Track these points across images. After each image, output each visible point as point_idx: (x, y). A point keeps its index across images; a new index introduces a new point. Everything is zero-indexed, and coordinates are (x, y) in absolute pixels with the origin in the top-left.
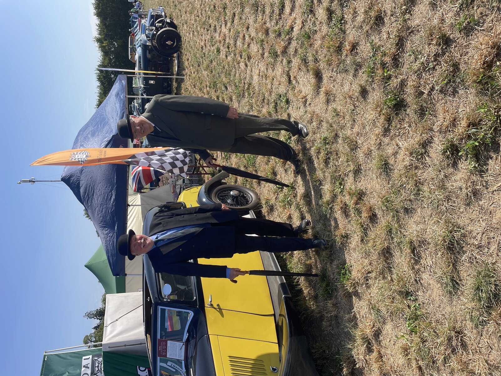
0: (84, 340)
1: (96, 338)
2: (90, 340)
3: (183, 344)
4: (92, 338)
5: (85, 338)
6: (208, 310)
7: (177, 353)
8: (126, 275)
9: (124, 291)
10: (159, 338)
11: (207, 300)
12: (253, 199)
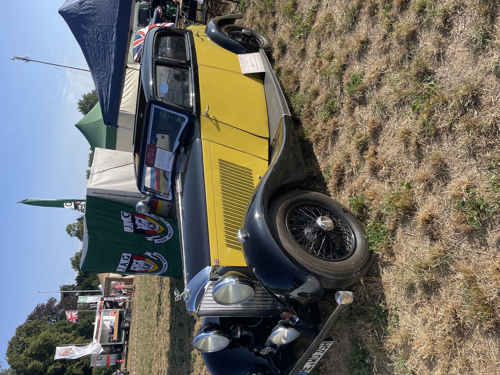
0: (67, 228)
1: (78, 228)
2: (72, 229)
3: (173, 154)
4: (75, 228)
5: (68, 226)
6: (203, 118)
7: (166, 163)
8: (118, 126)
9: (114, 148)
10: (149, 143)
11: (204, 109)
12: (265, 44)
